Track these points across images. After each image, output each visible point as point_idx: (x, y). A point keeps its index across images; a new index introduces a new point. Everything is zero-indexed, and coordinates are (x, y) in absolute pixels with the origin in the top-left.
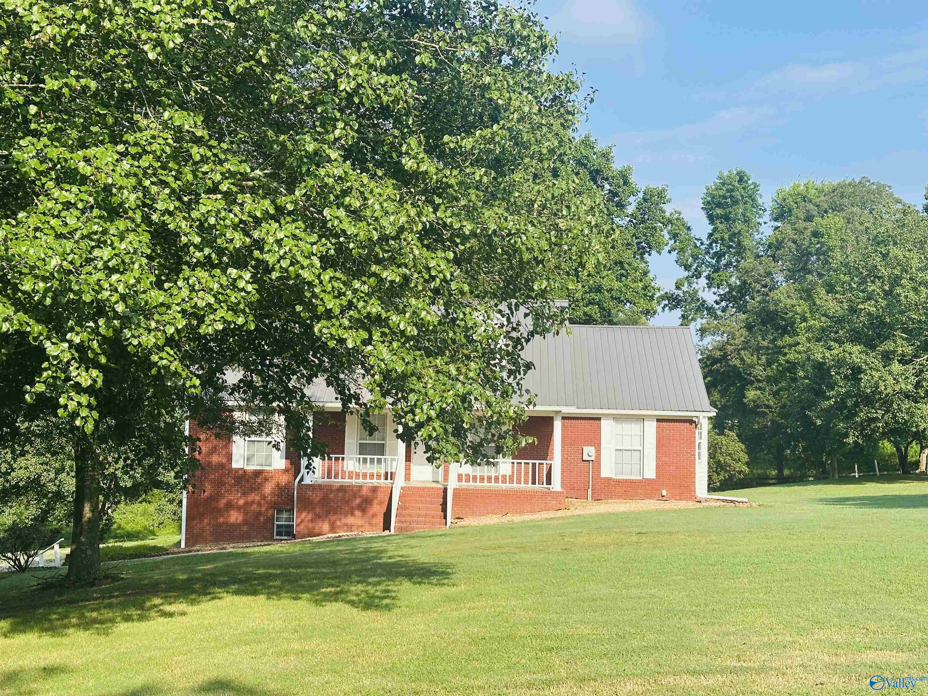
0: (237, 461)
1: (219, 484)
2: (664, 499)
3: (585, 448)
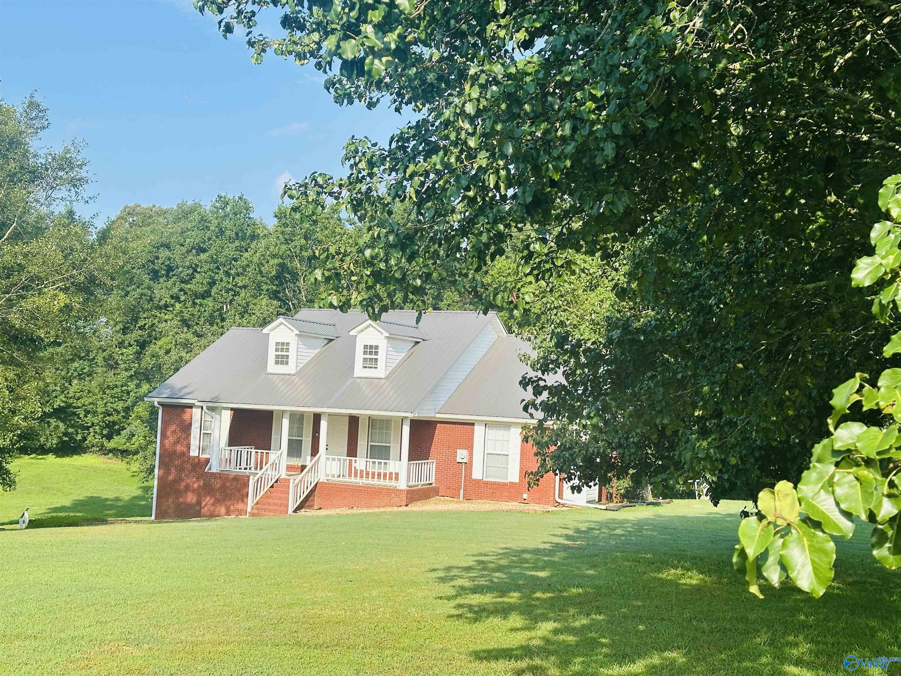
0: (194, 451)
1: (180, 469)
2: (526, 502)
3: (458, 451)
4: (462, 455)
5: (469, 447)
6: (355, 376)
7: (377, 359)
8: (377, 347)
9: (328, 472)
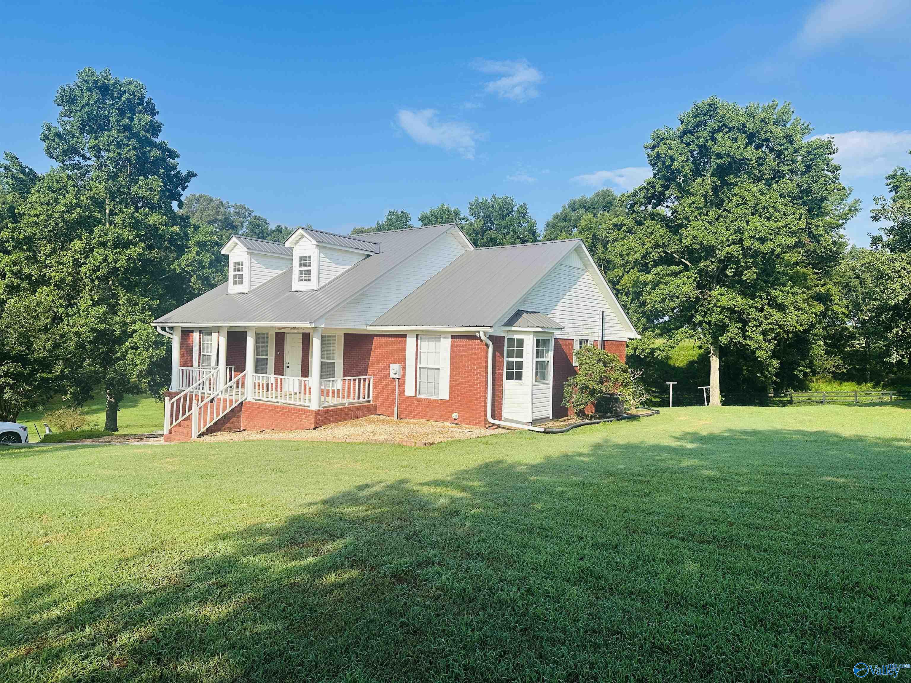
2: (456, 422)
3: (391, 365)
4: (394, 369)
5: (402, 361)
6: (293, 290)
7: (310, 271)
8: (310, 257)
9: (291, 390)
